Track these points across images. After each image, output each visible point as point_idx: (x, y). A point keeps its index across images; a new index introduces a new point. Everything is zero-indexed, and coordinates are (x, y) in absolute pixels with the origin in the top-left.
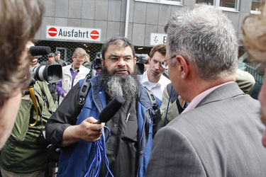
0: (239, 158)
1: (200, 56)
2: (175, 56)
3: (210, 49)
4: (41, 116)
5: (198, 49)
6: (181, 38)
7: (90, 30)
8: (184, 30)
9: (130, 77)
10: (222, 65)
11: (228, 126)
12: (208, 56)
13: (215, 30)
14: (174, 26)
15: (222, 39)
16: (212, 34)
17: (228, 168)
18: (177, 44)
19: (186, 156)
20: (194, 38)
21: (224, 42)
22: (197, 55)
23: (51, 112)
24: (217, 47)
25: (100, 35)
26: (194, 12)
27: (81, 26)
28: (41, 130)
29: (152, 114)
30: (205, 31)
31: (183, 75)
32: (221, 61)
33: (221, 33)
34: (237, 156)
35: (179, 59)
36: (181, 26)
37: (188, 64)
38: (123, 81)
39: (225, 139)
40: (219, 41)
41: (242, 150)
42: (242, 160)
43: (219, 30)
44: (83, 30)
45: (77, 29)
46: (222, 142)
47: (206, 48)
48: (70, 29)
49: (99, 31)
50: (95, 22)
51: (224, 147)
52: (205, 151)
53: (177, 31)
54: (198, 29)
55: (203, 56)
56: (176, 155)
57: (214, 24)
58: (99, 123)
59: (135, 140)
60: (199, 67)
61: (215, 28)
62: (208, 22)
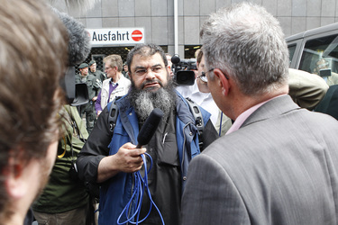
0: (285, 187)
1: (241, 70)
2: (212, 70)
3: (251, 61)
4: (70, 145)
5: (238, 61)
6: (218, 49)
7: (131, 30)
8: (220, 39)
9: (162, 90)
10: (268, 78)
11: (273, 151)
12: (250, 69)
13: (257, 36)
14: (209, 34)
15: (266, 47)
16: (253, 43)
17: (272, 198)
18: (213, 56)
19: (222, 187)
20: (232, 49)
21: (268, 51)
22: (237, 68)
23: (82, 140)
24: (260, 58)
25: (143, 36)
26: (231, 15)
27: (119, 26)
28: (72, 162)
29: (194, 130)
30: (245, 39)
31: (224, 92)
32: (266, 74)
33: (265, 40)
34: (283, 184)
35: (217, 74)
36: (217, 34)
37: (228, 79)
38: (154, 96)
39: (269, 166)
40: (263, 50)
41: (290, 177)
42: (290, 188)
43: (262, 37)
44: (122, 31)
45: (114, 31)
46: (265, 169)
47: (247, 60)
48: (105, 31)
49: (142, 30)
50: (135, 19)
51: (267, 176)
52: (244, 181)
53: (213, 41)
54: (237, 38)
55: (245, 70)
56: (212, 187)
57: (256, 30)
58: (139, 147)
59: (176, 164)
60: (241, 82)
61: (256, 35)
62: (247, 28)
